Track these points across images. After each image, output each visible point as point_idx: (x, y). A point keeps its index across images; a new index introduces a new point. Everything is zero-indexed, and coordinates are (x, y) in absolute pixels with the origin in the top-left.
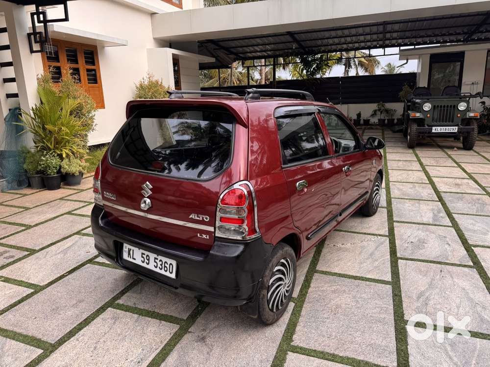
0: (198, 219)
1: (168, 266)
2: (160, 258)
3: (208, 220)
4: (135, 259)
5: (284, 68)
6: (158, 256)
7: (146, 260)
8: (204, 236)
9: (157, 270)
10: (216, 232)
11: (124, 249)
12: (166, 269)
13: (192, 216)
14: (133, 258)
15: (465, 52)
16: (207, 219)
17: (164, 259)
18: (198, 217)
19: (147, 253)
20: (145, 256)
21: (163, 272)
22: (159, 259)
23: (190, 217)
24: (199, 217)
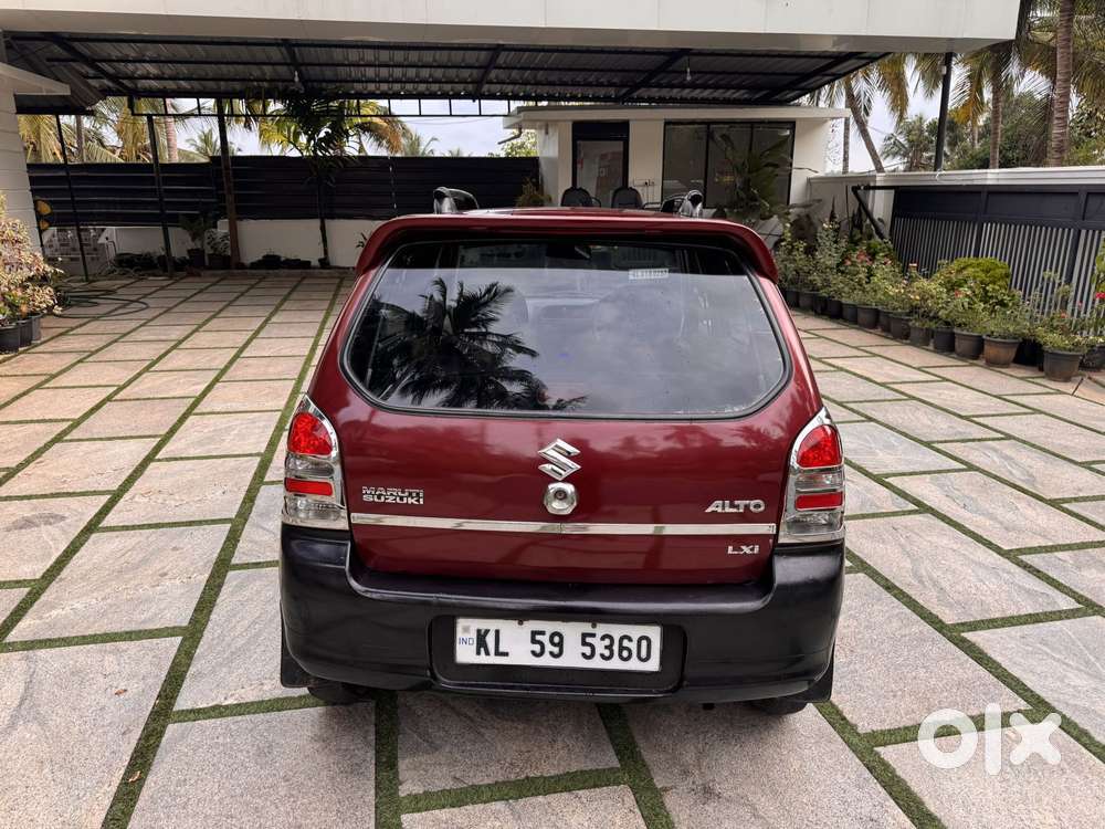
0: (735, 510)
1: (633, 646)
2: (601, 629)
3: (762, 508)
4: (506, 654)
5: (247, 126)
6: (594, 626)
7: (549, 648)
8: (746, 550)
9: (597, 663)
10: (781, 533)
11: (460, 634)
12: (625, 654)
13: (716, 507)
14: (498, 653)
15: (631, 123)
16: (757, 505)
17: (617, 631)
18: (732, 506)
19: (549, 627)
20: (545, 639)
21: (616, 664)
22: (599, 636)
23: (709, 510)
24: (737, 507)
